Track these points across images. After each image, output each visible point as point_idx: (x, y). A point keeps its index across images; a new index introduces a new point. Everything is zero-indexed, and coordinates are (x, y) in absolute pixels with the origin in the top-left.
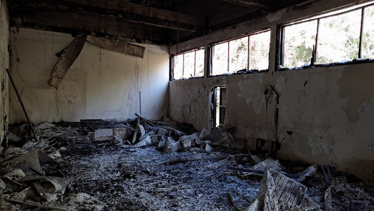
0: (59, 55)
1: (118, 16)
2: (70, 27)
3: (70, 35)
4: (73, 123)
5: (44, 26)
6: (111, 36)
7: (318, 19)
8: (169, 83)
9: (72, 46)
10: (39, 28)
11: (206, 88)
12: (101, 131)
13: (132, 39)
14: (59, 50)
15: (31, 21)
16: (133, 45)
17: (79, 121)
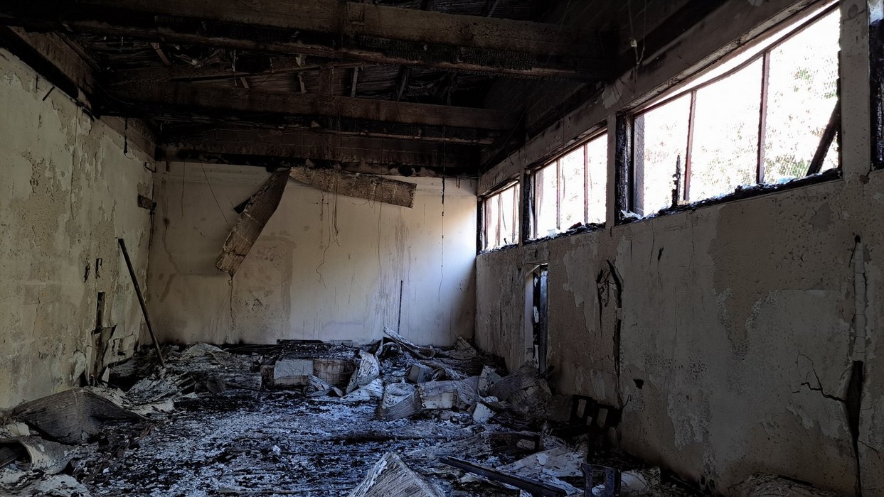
0: (239, 209)
1: (309, 125)
2: (264, 153)
3: (262, 170)
4: (261, 346)
5: (216, 155)
6: (345, 166)
7: (693, 90)
8: (476, 259)
9: (265, 191)
10: (206, 160)
11: (522, 271)
12: (289, 364)
13: (390, 167)
14: (242, 200)
15: (192, 148)
16: (390, 181)
17: (275, 343)
